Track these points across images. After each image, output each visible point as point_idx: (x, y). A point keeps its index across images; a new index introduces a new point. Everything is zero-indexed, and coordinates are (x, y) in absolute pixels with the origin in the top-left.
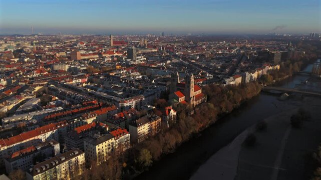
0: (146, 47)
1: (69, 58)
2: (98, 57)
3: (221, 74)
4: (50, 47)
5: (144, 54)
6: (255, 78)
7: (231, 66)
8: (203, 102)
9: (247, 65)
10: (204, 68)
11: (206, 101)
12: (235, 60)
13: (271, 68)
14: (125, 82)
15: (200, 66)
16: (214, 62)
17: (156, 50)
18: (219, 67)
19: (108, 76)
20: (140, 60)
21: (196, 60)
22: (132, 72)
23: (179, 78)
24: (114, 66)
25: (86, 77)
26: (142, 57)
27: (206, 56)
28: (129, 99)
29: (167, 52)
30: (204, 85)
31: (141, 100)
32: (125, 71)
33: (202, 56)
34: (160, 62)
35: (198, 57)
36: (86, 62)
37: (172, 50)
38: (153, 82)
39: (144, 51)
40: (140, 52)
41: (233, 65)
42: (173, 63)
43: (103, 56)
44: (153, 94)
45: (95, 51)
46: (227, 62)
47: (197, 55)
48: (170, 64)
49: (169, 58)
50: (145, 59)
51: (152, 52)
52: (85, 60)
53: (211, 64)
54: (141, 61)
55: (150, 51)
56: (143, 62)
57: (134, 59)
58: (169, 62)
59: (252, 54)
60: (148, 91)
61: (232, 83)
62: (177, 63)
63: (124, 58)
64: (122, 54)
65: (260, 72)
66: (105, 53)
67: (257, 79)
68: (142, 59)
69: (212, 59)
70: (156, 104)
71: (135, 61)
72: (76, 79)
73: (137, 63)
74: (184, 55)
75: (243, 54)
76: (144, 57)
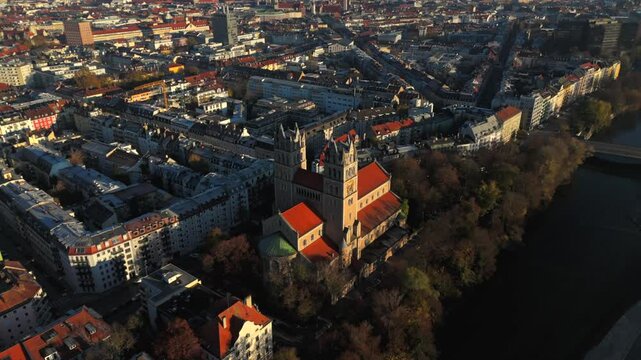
0: (276, 7)
1: (63, 40)
2: (141, 35)
3: (458, 97)
4: (47, 6)
5: (264, 25)
6: (556, 109)
7: (485, 68)
8: (393, 228)
9: (528, 60)
10: (412, 76)
11: (402, 223)
12: (496, 44)
13: (599, 73)
14: (155, 136)
15: (400, 68)
16: (441, 51)
17: (299, 15)
18: (453, 71)
19: (122, 106)
20: (245, 44)
21: (393, 46)
22: (204, 89)
23: (303, 151)
24: (164, 68)
25: (50, 112)
26: (257, 35)
27: (421, 33)
28: (111, 235)
29: (325, 19)
30: (403, 150)
31: (165, 233)
32: (183, 86)
33: (410, 31)
34: (295, 54)
35: (399, 37)
36: (96, 53)
37: (336, 14)
38: (245, 133)
39: (269, 17)
40: (258, 20)
41: (491, 61)
42: (331, 55)
43: (156, 33)
44: (221, 200)
45: (145, 17)
46: (474, 51)
47: (398, 28)
48: (321, 57)
49: (323, 39)
50: (263, 40)
51: (285, 21)
52: (99, 46)
53: (432, 59)
54: (247, 48)
55: (281, 16)
56: (251, 52)
57: (231, 41)
58: (318, 51)
59: (537, 24)
60: (207, 184)
61: (492, 137)
62: (339, 55)
63: (207, 40)
64: (208, 28)
65: (572, 87)
66: (166, 23)
67: (562, 109)
68: (253, 43)
69: (436, 40)
70: (208, 261)
71: (228, 50)
72: (13, 121)
73: (233, 54)
74: (364, 29)
75: (516, 26)
76: (260, 37)
